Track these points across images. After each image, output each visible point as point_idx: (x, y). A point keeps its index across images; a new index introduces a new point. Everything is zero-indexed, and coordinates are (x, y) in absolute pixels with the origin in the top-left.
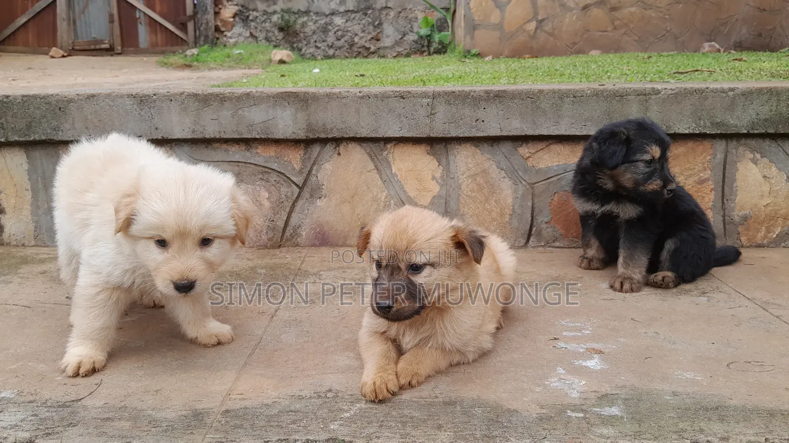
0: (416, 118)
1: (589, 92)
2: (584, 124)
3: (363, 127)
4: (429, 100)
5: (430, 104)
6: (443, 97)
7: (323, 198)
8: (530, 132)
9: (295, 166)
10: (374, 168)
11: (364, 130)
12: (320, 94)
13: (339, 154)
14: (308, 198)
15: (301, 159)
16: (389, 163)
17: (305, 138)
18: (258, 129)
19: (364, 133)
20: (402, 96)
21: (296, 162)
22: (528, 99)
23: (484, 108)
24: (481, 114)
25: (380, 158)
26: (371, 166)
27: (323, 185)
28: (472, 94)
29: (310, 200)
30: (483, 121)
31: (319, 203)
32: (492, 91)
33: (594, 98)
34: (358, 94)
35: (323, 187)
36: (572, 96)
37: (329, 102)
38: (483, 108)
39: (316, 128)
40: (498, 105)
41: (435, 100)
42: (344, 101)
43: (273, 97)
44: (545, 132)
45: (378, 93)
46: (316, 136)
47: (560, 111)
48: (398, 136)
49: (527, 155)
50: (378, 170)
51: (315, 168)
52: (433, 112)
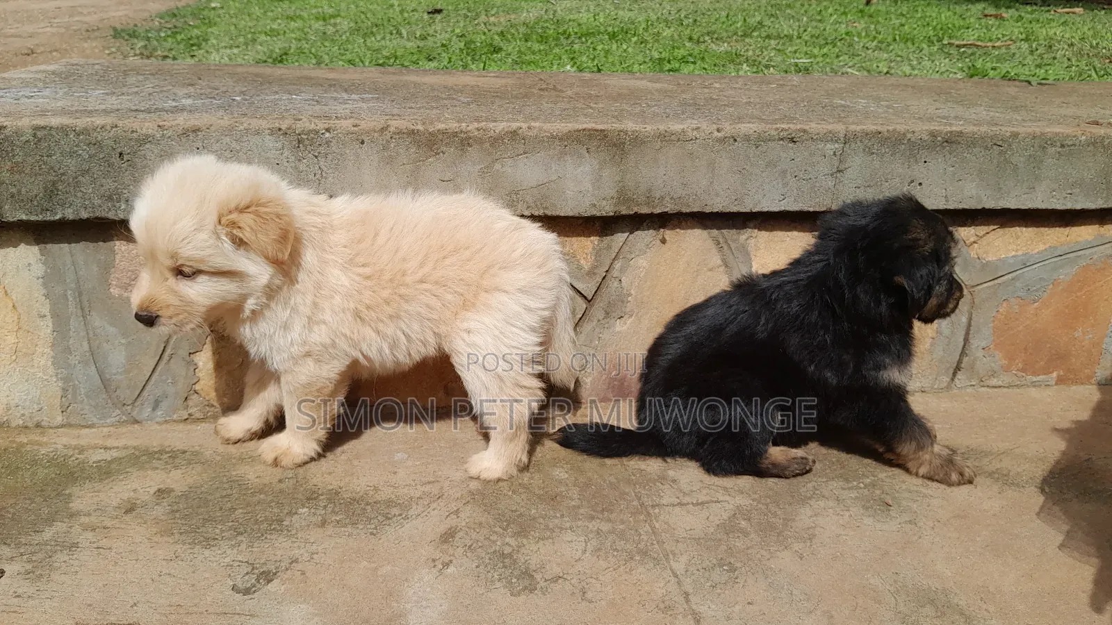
0: (812, 177)
1: (1084, 137)
2: (1069, 191)
3: (717, 195)
4: (836, 146)
5: (838, 154)
6: (861, 141)
7: (626, 317)
8: (990, 204)
9: (582, 262)
10: (719, 262)
11: (718, 200)
12: (646, 134)
13: (663, 241)
14: (601, 318)
15: (594, 249)
16: (747, 254)
17: (612, 214)
18: (529, 199)
19: (719, 203)
20: (792, 138)
21: (585, 256)
22: (995, 147)
23: (925, 162)
24: (919, 171)
25: (733, 245)
26: (716, 260)
27: (630, 295)
28: (909, 136)
29: (603, 322)
30: (920, 184)
31: (619, 326)
32: (940, 132)
33: (1089, 149)
34: (716, 134)
35: (630, 298)
36: (1058, 144)
37: (661, 147)
38: (923, 160)
39: (635, 197)
40: (948, 156)
41: (847, 146)
42: (689, 146)
43: (561, 139)
44: (1012, 204)
45: (752, 131)
46: (632, 210)
47: (1039, 168)
48: (776, 209)
49: (972, 239)
50: (727, 266)
51: (617, 265)
52: (842, 167)
